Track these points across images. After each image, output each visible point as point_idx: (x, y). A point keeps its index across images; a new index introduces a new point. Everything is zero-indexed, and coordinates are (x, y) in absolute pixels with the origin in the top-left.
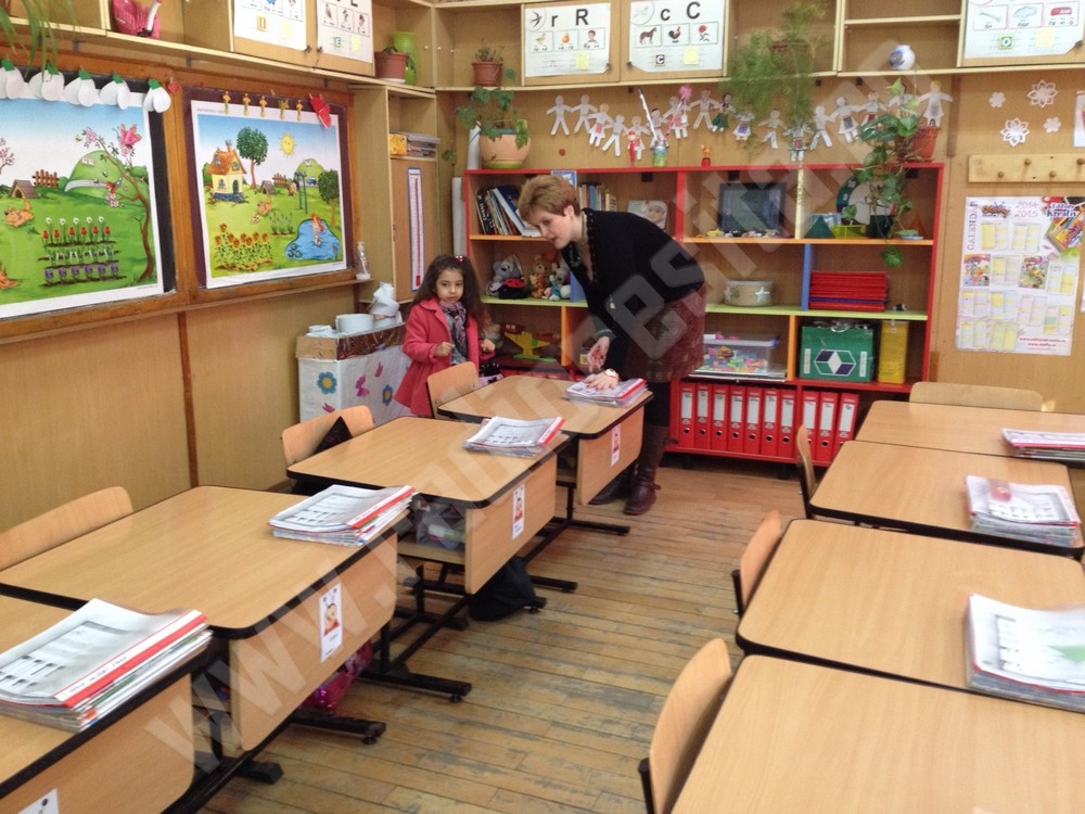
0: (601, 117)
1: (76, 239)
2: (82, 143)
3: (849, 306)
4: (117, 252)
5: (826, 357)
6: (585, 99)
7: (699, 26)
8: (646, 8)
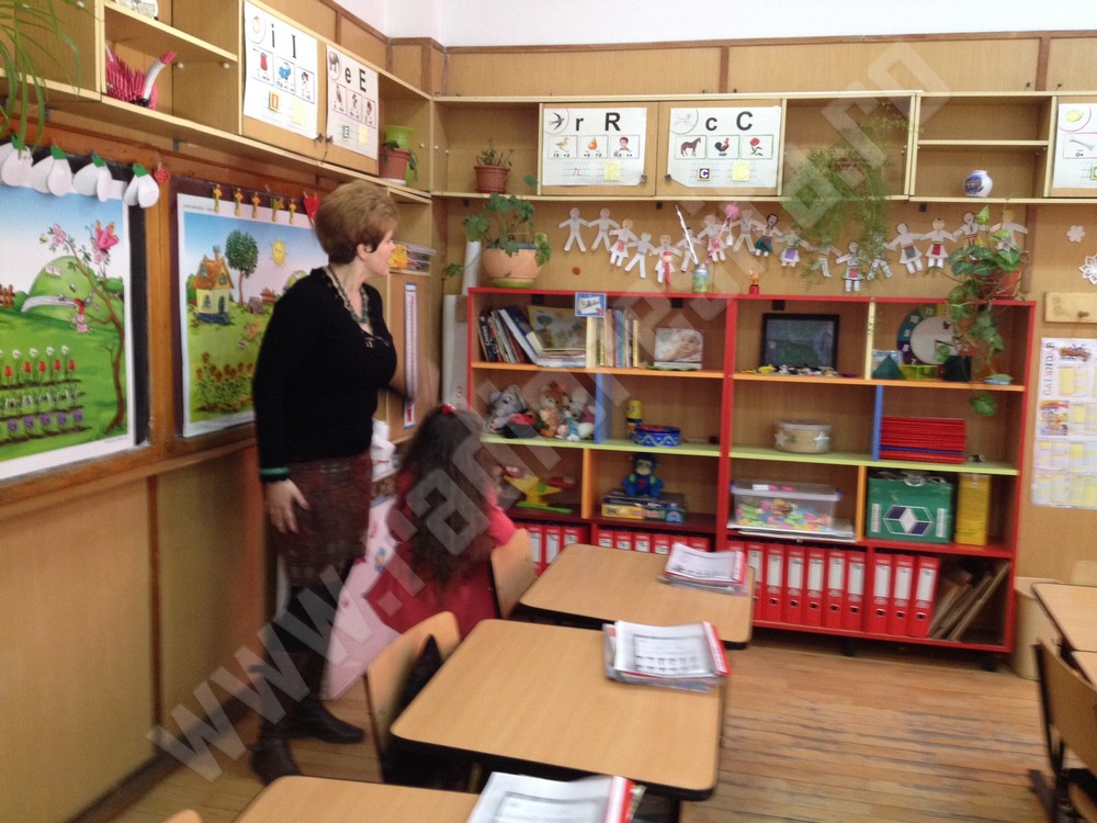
0: (624, 233)
1: (31, 378)
2: (47, 245)
3: (927, 457)
4: (82, 394)
5: (897, 513)
6: (604, 213)
7: (750, 139)
8: (689, 116)
